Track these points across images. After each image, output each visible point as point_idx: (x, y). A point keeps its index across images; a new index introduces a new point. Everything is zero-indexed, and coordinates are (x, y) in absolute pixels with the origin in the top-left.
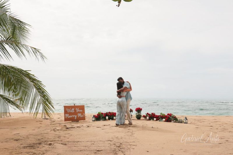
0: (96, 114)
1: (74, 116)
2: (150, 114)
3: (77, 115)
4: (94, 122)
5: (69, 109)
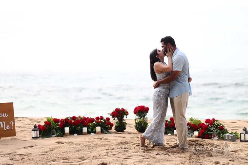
2: (167, 121)
4: (35, 141)
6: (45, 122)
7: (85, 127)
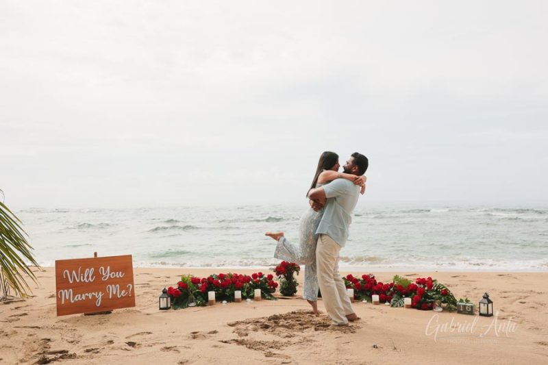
0: (174, 283)
1: (93, 296)
2: (359, 280)
3: (103, 290)
4: (164, 314)
5: (74, 272)
6: (179, 284)
7: (238, 289)
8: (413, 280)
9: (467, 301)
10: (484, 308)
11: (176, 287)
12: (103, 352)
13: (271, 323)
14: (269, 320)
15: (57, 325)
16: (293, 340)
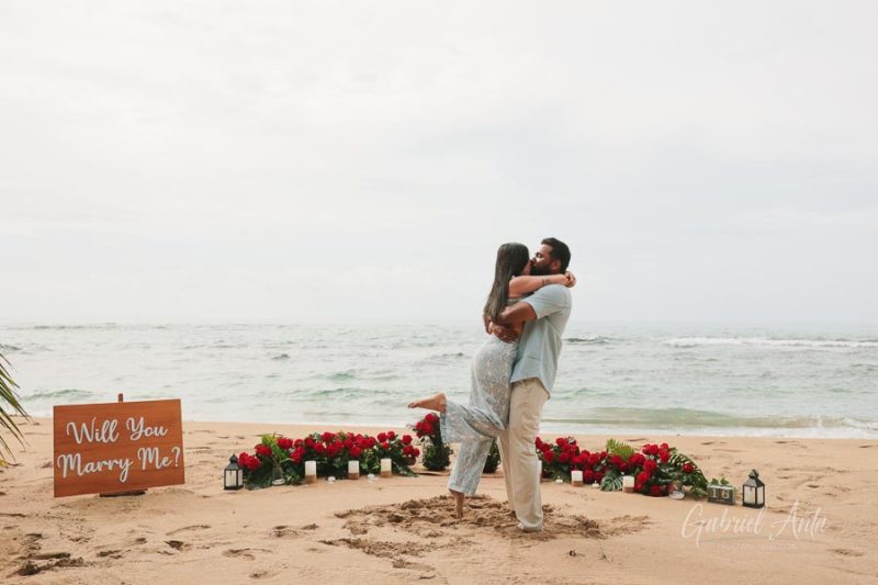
0: (249, 447)
1: (116, 466)
2: (551, 446)
3: (133, 457)
4: (232, 497)
5: (84, 426)
6: (258, 447)
7: (355, 459)
8: (638, 448)
9: (724, 483)
10: (750, 495)
11: (252, 453)
12: (129, 557)
13: (407, 514)
14: (403, 508)
15: (53, 512)
16: (439, 541)
